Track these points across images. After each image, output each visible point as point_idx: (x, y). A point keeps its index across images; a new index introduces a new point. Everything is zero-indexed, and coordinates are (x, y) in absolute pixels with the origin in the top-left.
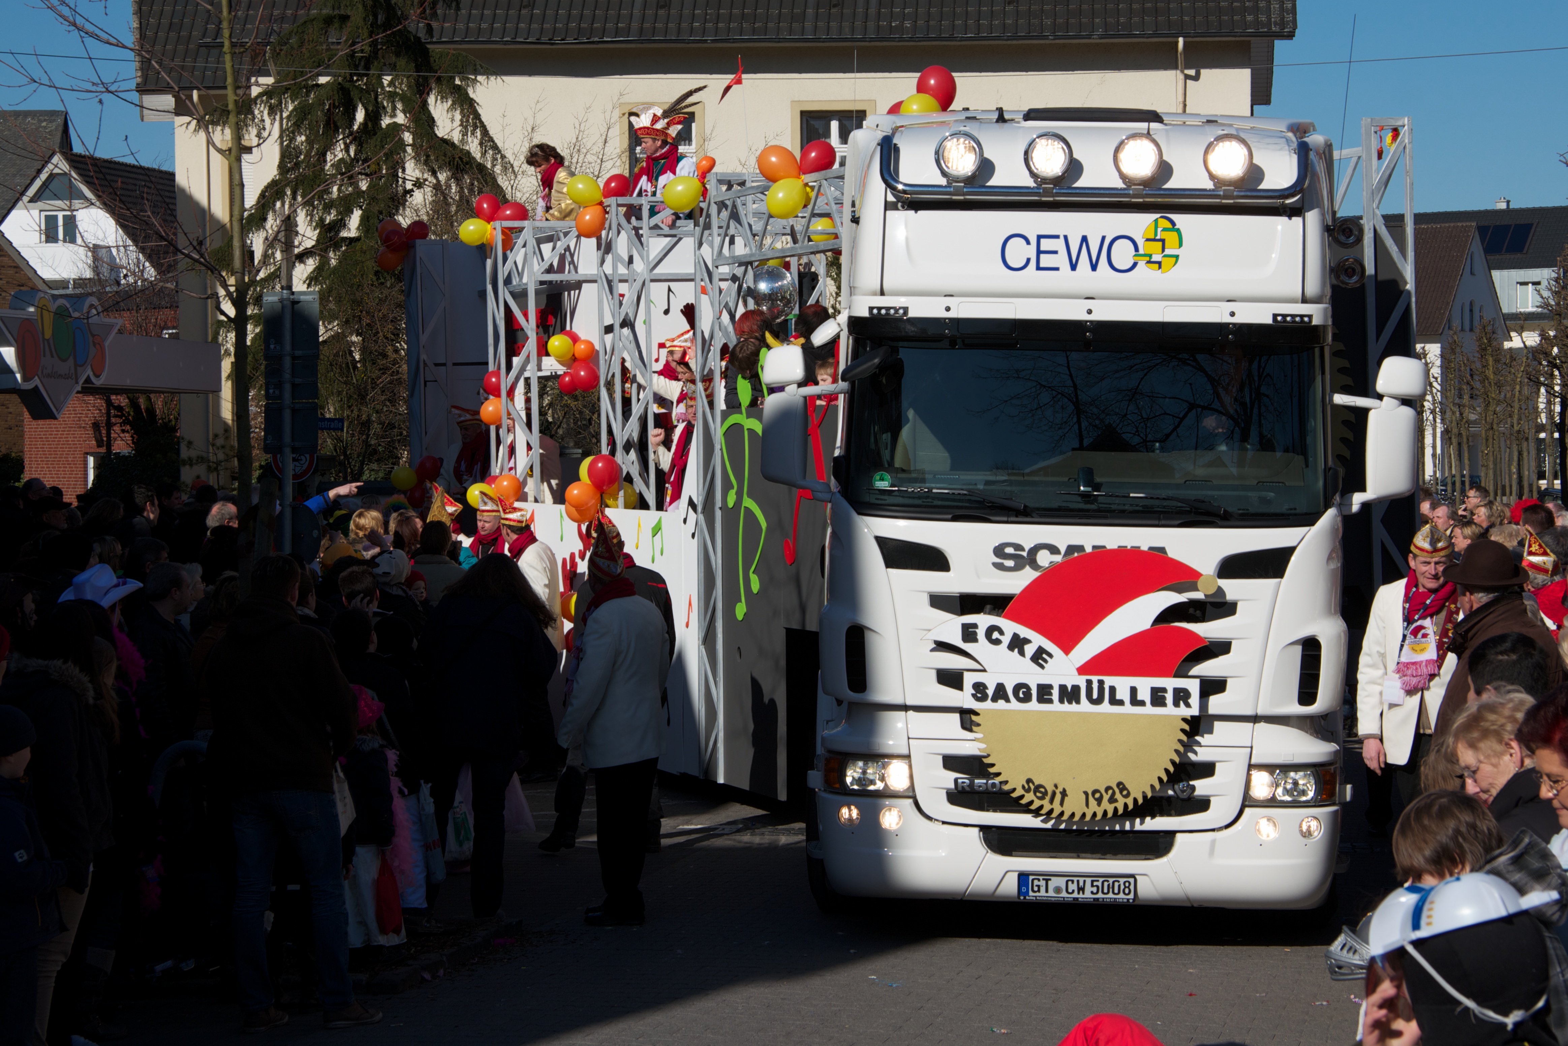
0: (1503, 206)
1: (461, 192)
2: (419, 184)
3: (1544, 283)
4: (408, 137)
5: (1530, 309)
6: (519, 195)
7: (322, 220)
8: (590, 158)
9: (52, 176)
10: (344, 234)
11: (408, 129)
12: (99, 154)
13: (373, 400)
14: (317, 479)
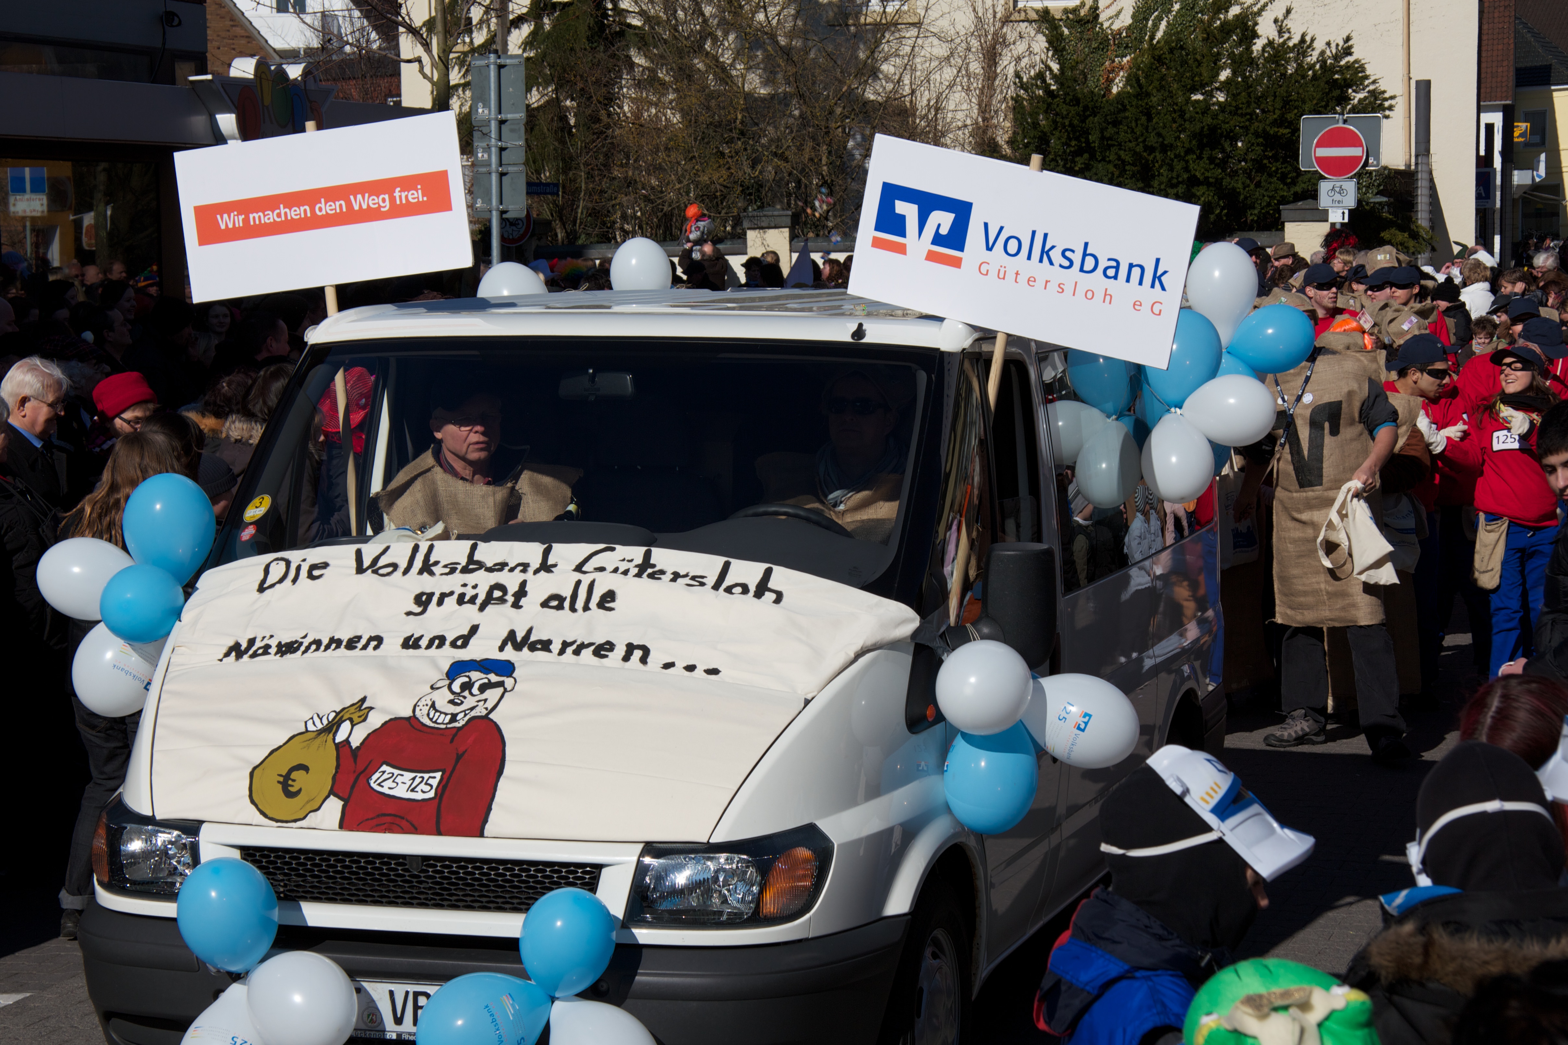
13: (586, 164)
14: (534, 243)
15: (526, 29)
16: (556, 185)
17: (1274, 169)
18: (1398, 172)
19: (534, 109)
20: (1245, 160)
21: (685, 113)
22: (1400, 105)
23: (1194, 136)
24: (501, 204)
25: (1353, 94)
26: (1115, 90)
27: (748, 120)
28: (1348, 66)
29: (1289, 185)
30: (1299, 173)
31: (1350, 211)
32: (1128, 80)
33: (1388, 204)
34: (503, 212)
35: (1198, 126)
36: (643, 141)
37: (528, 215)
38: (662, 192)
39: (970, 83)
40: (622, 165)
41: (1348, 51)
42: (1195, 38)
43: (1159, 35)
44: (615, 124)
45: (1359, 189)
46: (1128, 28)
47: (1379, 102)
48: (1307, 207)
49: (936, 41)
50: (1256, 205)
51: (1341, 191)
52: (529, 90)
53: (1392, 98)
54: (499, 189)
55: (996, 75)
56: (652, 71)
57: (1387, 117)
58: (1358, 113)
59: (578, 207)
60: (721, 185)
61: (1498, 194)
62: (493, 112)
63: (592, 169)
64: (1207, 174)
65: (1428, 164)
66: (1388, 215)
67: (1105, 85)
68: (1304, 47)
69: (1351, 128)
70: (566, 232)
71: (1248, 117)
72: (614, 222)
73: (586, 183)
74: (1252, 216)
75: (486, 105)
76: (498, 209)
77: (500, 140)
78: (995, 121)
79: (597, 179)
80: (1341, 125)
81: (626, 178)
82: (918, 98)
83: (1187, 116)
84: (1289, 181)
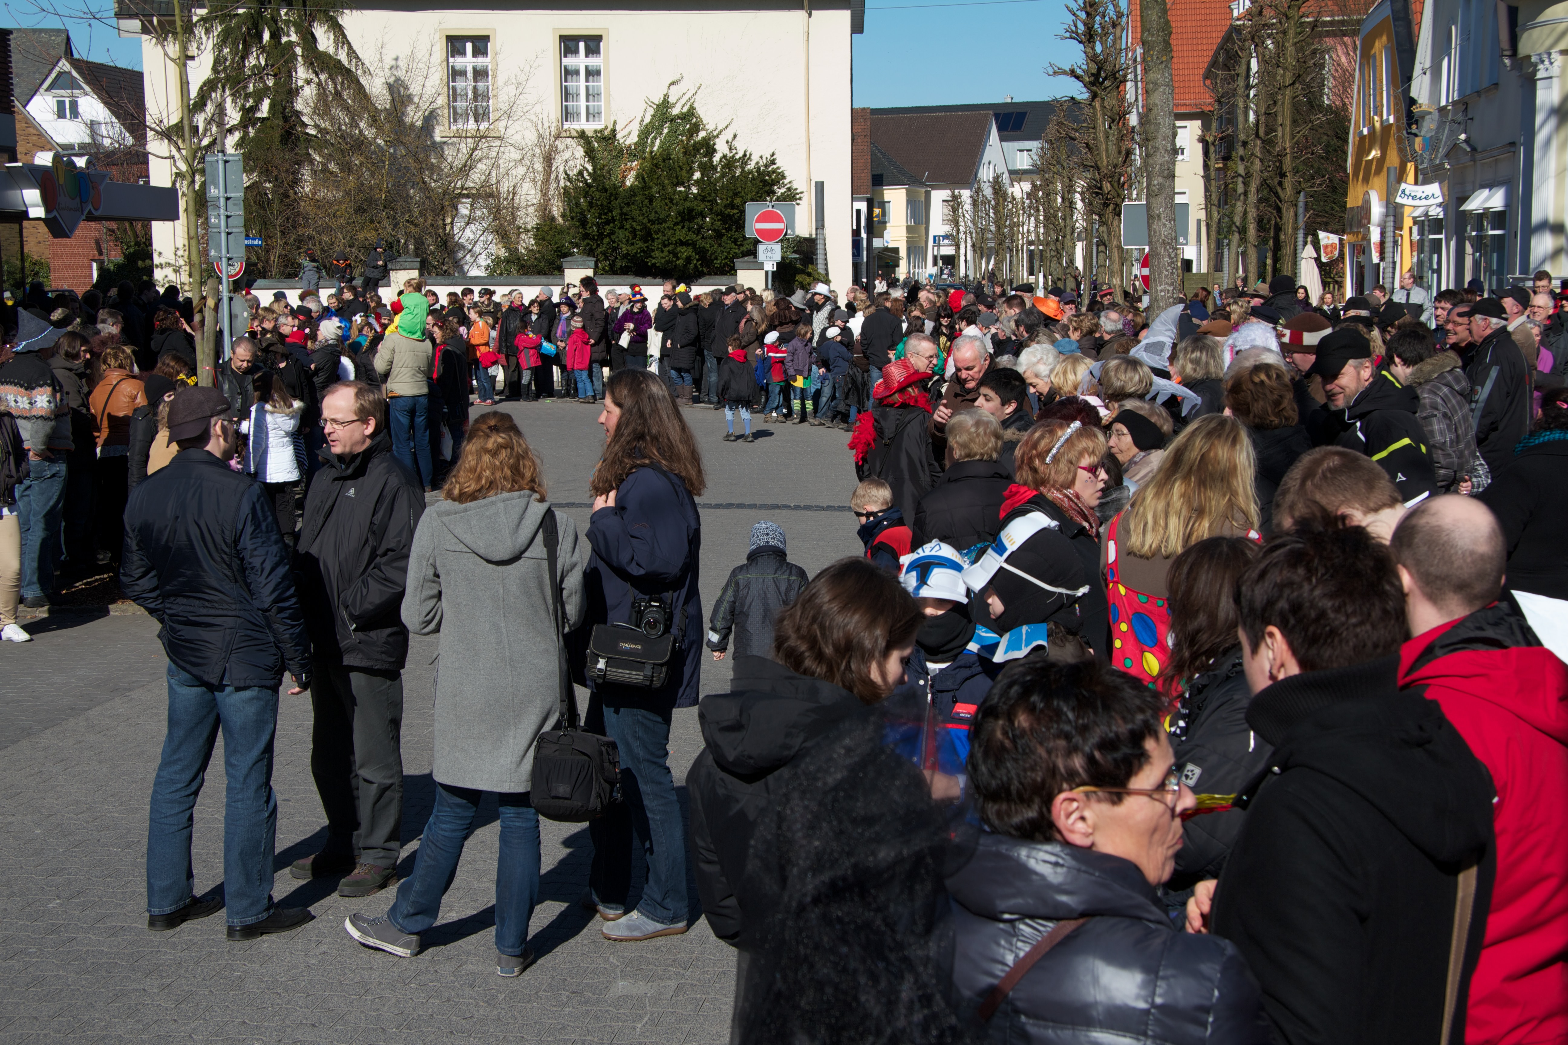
0: (1009, 101)
1: (335, 88)
2: (308, 82)
3: (1034, 151)
4: (299, 51)
5: (1026, 167)
6: (374, 90)
7: (243, 106)
8: (421, 65)
9: (60, 74)
10: (259, 115)
11: (299, 45)
12: (90, 59)
13: (281, 226)
14: (246, 278)
15: (237, 135)
17: (730, 235)
18: (805, 239)
19: (246, 188)
20: (711, 230)
22: (805, 197)
23: (679, 214)
24: (228, 253)
25: (778, 190)
26: (628, 183)
28: (774, 172)
29: (739, 246)
30: (745, 238)
31: (777, 263)
32: (637, 177)
33: (799, 259)
35: (682, 207)
39: (535, 177)
40: (304, 227)
41: (773, 162)
42: (677, 152)
43: (655, 149)
44: (299, 199)
45: (782, 249)
46: (636, 144)
47: (793, 195)
48: (751, 261)
49: (512, 149)
50: (719, 258)
51: (772, 251)
52: (244, 173)
53: (801, 192)
55: (552, 172)
56: (324, 164)
57: (798, 204)
58: (781, 201)
59: (275, 254)
61: (865, 253)
62: (221, 192)
63: (285, 229)
64: (687, 238)
65: (823, 234)
66: (800, 266)
67: (622, 180)
68: (745, 159)
69: (777, 210)
71: (712, 202)
73: (280, 238)
74: (716, 265)
76: (226, 257)
79: (288, 236)
80: (770, 209)
82: (502, 186)
83: (675, 201)
84: (739, 243)
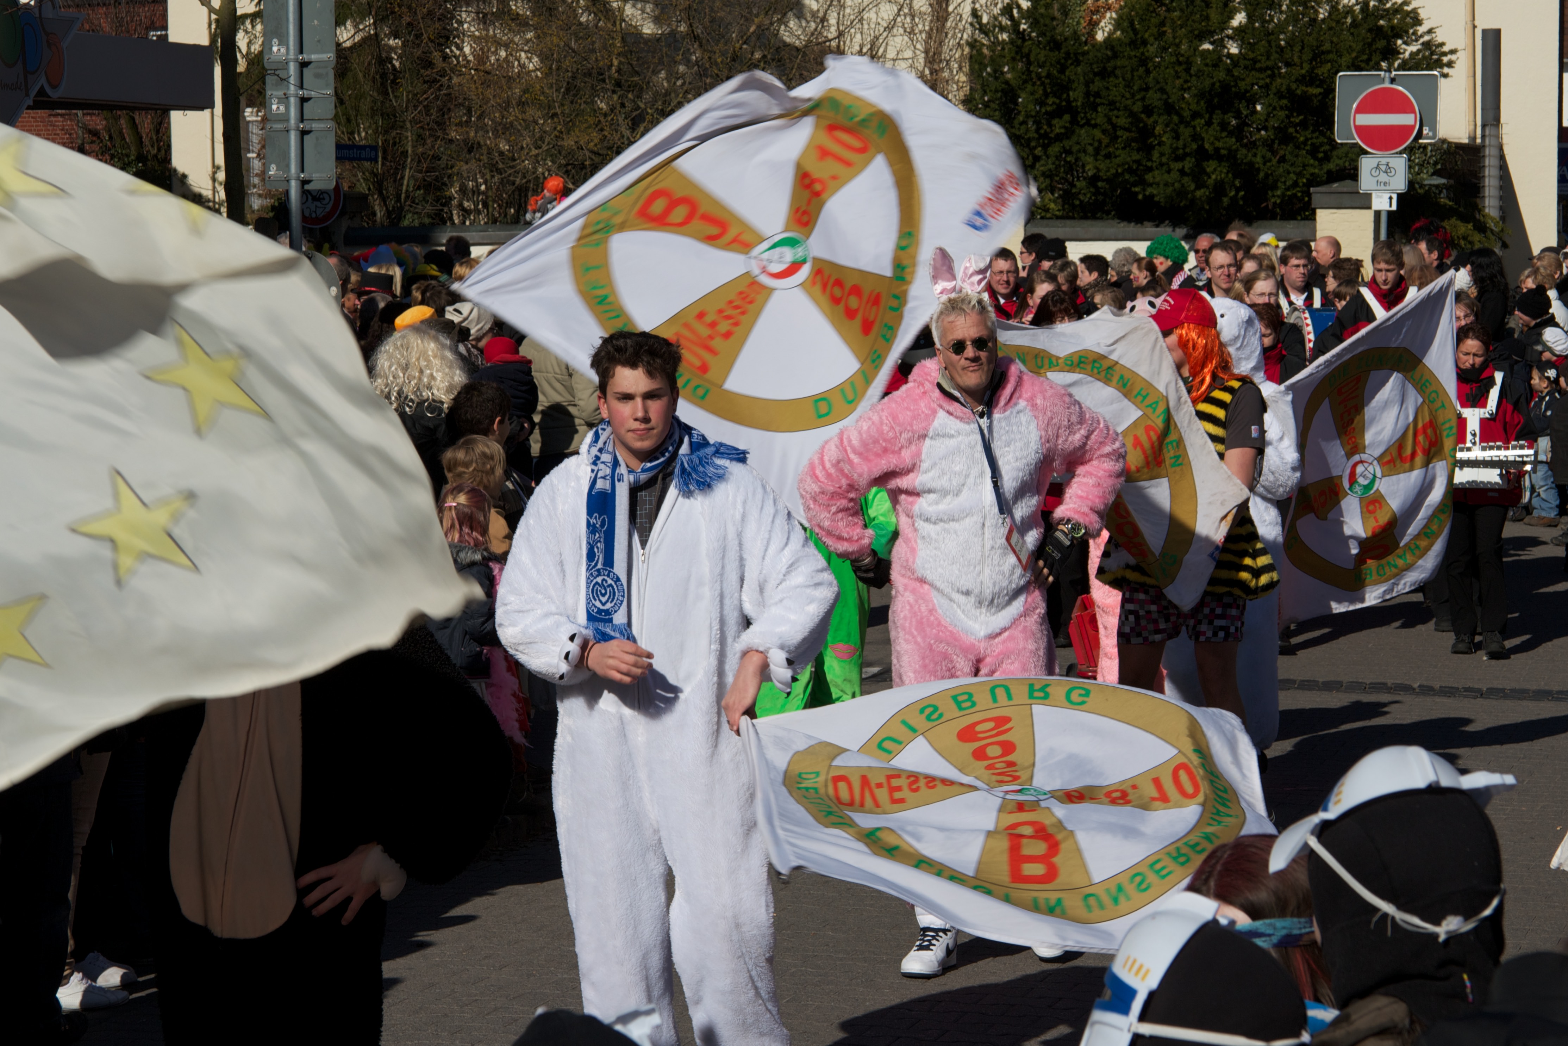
13: (414, 121)
14: (345, 224)
16: (374, 148)
17: (1302, 139)
18: (1460, 147)
19: (345, 49)
20: (1265, 128)
21: (543, 58)
22: (1462, 62)
23: (1201, 95)
24: (303, 171)
25: (1404, 46)
26: (1100, 36)
27: (625, 68)
28: (1397, 10)
29: (1321, 161)
30: (1333, 145)
31: (1399, 195)
32: (1118, 24)
33: (1447, 187)
34: (304, 182)
35: (1207, 83)
36: (489, 93)
37: (337, 188)
38: (514, 160)
39: (914, 25)
40: (460, 124)
44: (452, 70)
45: (1410, 167)
47: (1435, 57)
48: (1345, 190)
50: (1279, 184)
51: (1388, 169)
52: (339, 22)
53: (1453, 52)
54: (299, 152)
55: (948, 14)
57: (1445, 76)
58: (1409, 70)
59: (402, 178)
60: (592, 152)
62: (292, 52)
63: (422, 127)
64: (1219, 144)
65: (1498, 136)
66: (1447, 202)
67: (1087, 30)
69: (1400, 88)
70: (387, 209)
71: (1269, 72)
72: (451, 198)
73: (413, 147)
74: (1275, 198)
75: (283, 42)
76: (298, 178)
77: (302, 87)
78: (946, 74)
79: (429, 141)
80: (1387, 85)
81: (466, 141)
82: (848, 42)
83: (1192, 72)
84: (1321, 155)
